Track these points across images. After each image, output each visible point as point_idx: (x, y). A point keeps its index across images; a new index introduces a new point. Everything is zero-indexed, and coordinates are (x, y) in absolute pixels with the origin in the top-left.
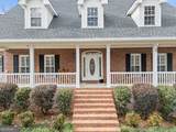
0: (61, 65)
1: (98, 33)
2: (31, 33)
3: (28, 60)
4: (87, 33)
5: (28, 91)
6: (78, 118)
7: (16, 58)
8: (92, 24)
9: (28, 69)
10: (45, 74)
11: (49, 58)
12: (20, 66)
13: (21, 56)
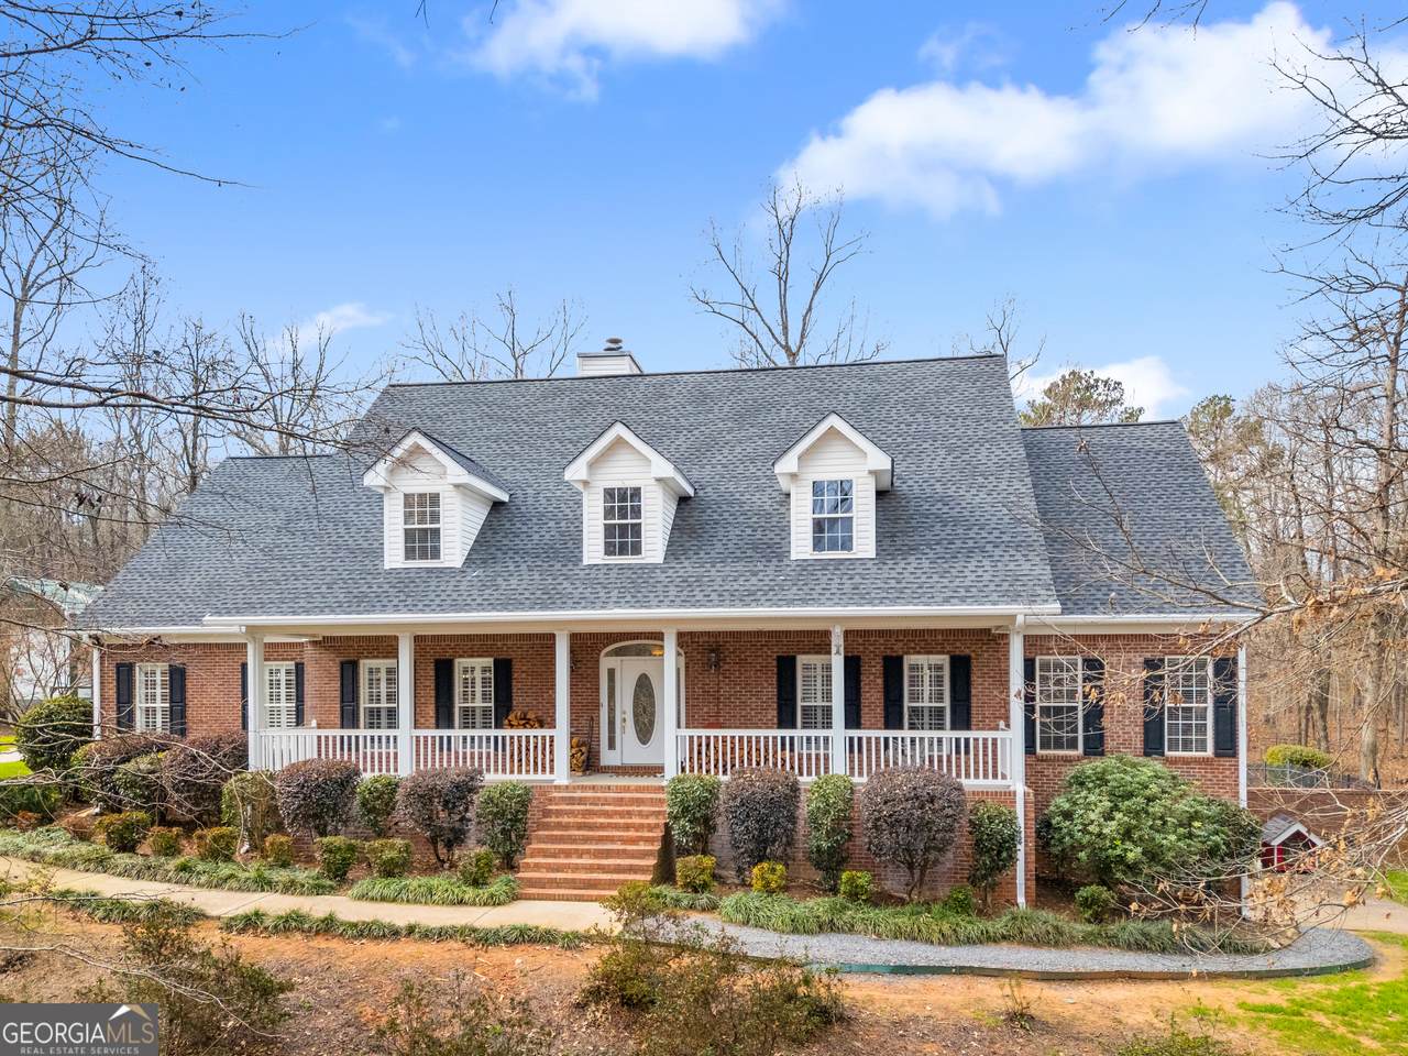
0: (518, 700)
1: (639, 584)
2: (405, 588)
3: (392, 674)
4: (599, 585)
5: (393, 787)
6: (537, 867)
7: (349, 672)
8: (623, 550)
9: (392, 714)
10: (457, 733)
11: (474, 671)
12: (364, 704)
13: (365, 665)
